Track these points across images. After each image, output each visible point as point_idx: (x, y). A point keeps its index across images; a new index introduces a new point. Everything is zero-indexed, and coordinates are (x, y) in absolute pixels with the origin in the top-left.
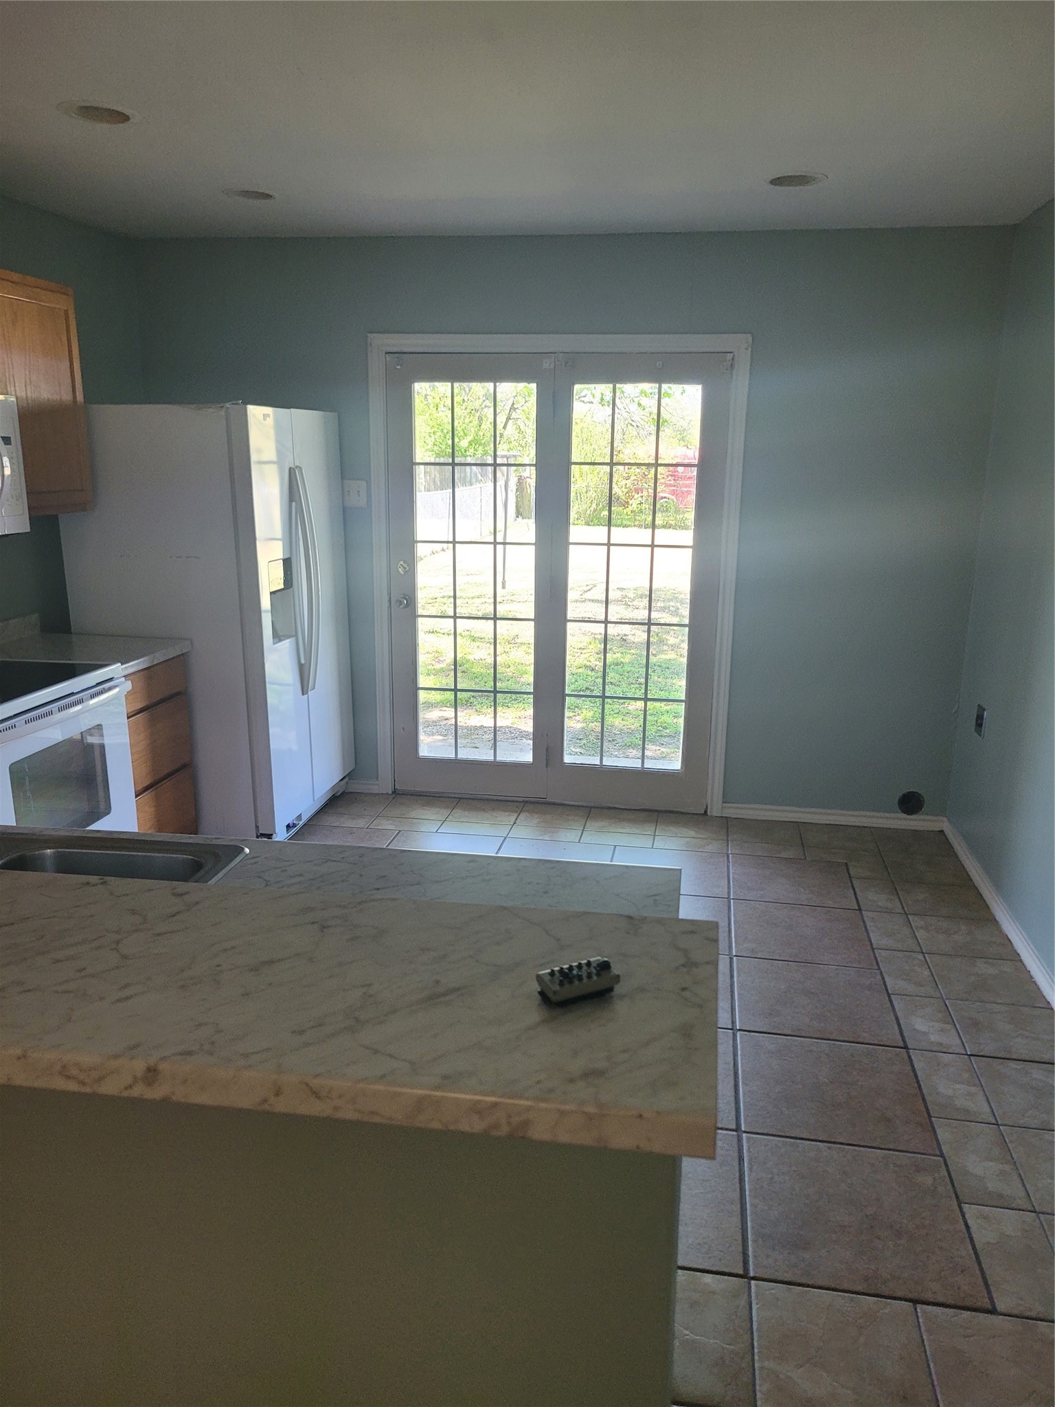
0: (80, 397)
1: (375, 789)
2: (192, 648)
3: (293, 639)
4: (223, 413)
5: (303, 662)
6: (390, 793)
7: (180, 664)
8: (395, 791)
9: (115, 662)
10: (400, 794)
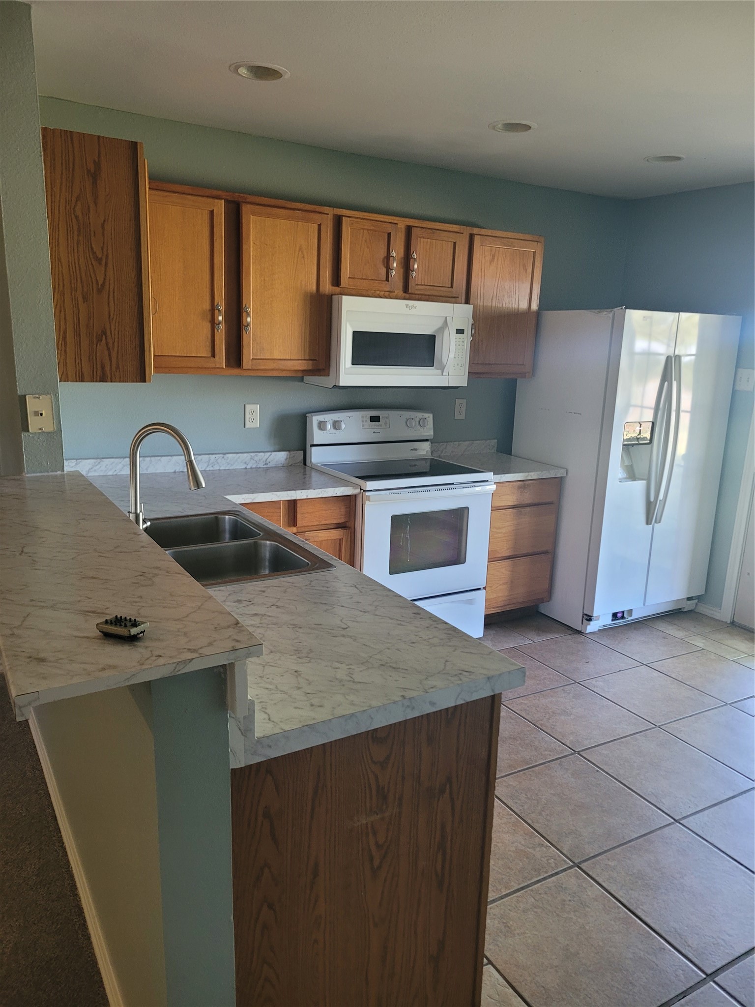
0: (535, 306)
1: (717, 616)
2: (567, 474)
3: (644, 482)
4: (611, 315)
5: (652, 499)
6: (729, 622)
7: (558, 483)
8: (733, 622)
9: (490, 471)
10: (736, 626)
